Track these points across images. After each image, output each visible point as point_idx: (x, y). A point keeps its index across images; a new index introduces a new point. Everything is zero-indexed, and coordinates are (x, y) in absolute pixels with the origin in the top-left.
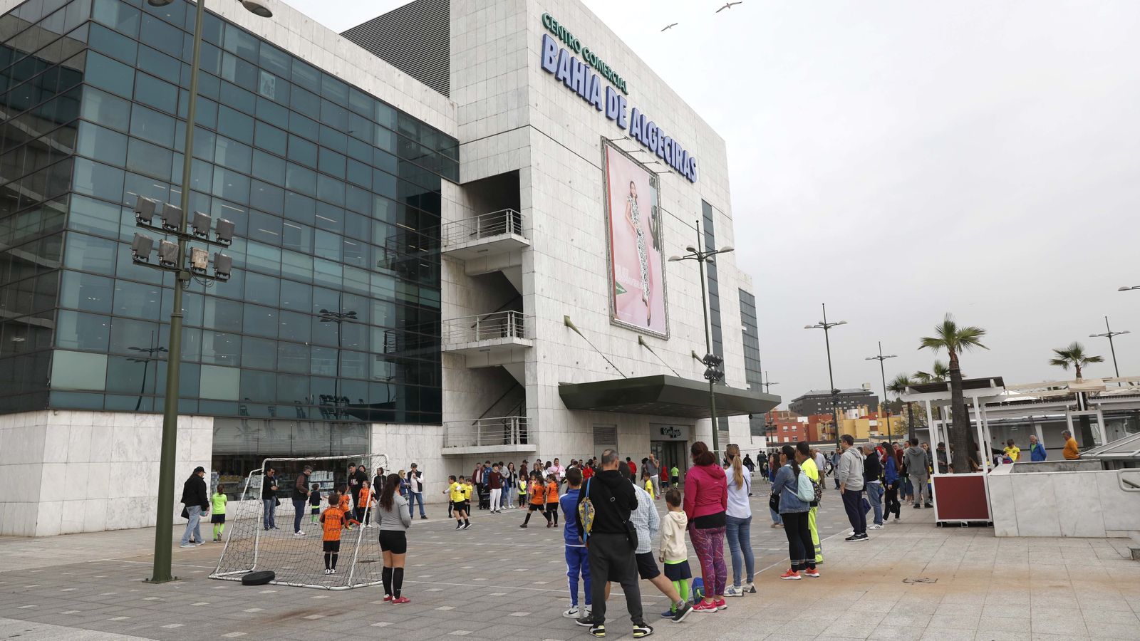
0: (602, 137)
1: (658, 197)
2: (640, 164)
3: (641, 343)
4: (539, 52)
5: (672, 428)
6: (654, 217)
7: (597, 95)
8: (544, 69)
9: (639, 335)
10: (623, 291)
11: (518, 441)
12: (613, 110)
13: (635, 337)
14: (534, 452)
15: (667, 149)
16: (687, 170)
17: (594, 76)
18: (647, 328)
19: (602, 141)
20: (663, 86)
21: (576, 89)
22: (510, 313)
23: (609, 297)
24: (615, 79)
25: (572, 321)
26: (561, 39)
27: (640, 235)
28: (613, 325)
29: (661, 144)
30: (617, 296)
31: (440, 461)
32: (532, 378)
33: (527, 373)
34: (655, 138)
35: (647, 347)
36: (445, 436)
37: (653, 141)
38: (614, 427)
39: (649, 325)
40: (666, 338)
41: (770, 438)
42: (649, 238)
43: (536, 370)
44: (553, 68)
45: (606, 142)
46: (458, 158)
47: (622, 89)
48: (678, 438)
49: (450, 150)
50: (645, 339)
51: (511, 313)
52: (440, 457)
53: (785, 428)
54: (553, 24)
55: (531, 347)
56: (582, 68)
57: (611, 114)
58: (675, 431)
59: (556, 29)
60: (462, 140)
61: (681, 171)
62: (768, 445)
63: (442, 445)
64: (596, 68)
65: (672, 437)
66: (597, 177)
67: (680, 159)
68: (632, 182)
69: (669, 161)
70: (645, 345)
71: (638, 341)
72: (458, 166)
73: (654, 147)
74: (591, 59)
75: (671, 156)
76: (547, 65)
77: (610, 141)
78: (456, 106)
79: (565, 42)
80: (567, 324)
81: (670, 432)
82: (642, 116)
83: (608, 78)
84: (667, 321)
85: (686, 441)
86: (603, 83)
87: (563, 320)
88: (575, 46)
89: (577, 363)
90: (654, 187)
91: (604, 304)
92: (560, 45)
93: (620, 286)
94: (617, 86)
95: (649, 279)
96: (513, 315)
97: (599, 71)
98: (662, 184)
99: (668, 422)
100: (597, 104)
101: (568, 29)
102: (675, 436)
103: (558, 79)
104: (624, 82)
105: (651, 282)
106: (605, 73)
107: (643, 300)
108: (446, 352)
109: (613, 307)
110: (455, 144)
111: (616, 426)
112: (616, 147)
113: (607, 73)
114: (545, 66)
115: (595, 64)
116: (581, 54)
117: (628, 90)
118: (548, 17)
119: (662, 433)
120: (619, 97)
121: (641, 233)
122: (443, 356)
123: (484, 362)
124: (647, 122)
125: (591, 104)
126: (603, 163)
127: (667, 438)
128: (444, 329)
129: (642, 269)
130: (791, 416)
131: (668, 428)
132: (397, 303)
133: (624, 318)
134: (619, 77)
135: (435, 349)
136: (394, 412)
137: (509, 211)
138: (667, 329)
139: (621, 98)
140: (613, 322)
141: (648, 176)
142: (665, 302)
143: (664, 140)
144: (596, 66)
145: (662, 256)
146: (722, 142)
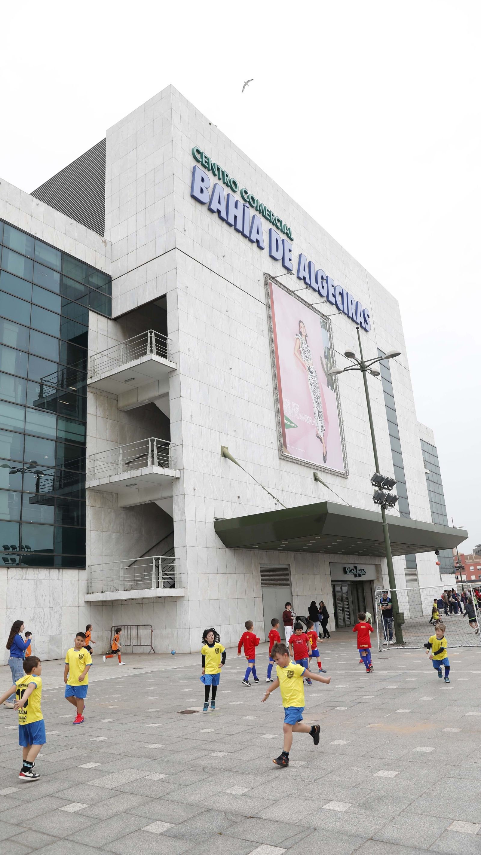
0: (265, 274)
1: (331, 339)
2: (309, 306)
3: (316, 479)
4: (189, 181)
5: (355, 567)
6: (327, 357)
7: (258, 233)
8: (193, 197)
9: (315, 471)
10: (293, 426)
11: (161, 584)
12: (277, 250)
13: (310, 473)
14: (183, 596)
15: (339, 298)
16: (360, 319)
17: (254, 216)
18: (323, 465)
19: (266, 278)
20: (332, 241)
21: (233, 223)
22: (151, 440)
23: (278, 431)
24: (278, 224)
25: (231, 452)
26: (215, 175)
27: (312, 373)
28: (283, 459)
29: (331, 291)
30: (287, 430)
31: (84, 610)
32: (180, 513)
33: (175, 508)
34: (325, 284)
35: (323, 483)
36: (89, 581)
37: (323, 287)
38: (287, 567)
39: (325, 462)
40: (345, 476)
41: (459, 577)
42: (322, 378)
43: (184, 504)
44: (205, 198)
45: (269, 279)
46: (111, 293)
47: (287, 234)
48: (363, 578)
49: (104, 287)
50: (320, 475)
51: (153, 441)
52: (83, 604)
53: (472, 568)
54: (204, 159)
55: (179, 478)
56: (240, 206)
57: (274, 253)
58: (360, 570)
59: (208, 164)
60: (114, 276)
61: (355, 318)
62: (457, 582)
63: (85, 590)
64: (257, 210)
65: (356, 576)
66: (262, 311)
67: (352, 308)
68: (300, 322)
69: (341, 307)
70: (321, 482)
71: (313, 477)
72: (110, 301)
73: (324, 292)
74: (250, 201)
75: (343, 303)
76: (197, 194)
77: (273, 278)
78: (109, 245)
79: (220, 179)
80: (225, 455)
81: (355, 572)
82: (310, 263)
83: (270, 222)
84: (345, 459)
85: (373, 581)
86: (265, 225)
87: (220, 452)
88: (232, 185)
89: (239, 497)
90: (326, 329)
91: (272, 437)
92: (212, 180)
93: (289, 421)
94: (282, 231)
95: (322, 415)
96: (155, 443)
97: (260, 212)
98: (334, 328)
99: (351, 561)
100: (258, 242)
101: (222, 167)
102: (360, 576)
103: (211, 211)
104: (289, 229)
105: (326, 419)
106: (268, 217)
107: (318, 437)
108: (89, 489)
109: (283, 441)
110: (108, 279)
111: (289, 565)
112: (281, 285)
113: (270, 216)
114: (195, 194)
115: (255, 205)
116: (238, 193)
117: (293, 236)
118: (198, 151)
119: (345, 573)
120: (283, 241)
121: (313, 371)
122: (87, 493)
123: (135, 500)
124: (316, 270)
125: (251, 241)
126: (267, 298)
127: (350, 577)
128: (89, 464)
129: (316, 406)
130: (476, 558)
131: (352, 567)
132: (57, 440)
133: (293, 451)
134: (283, 223)
135: (79, 486)
136: (53, 556)
137: (151, 333)
138: (345, 467)
139: (285, 241)
140: (283, 457)
141: (319, 318)
142: (343, 439)
143: (335, 289)
144: (256, 207)
145: (337, 395)
146: (396, 302)
